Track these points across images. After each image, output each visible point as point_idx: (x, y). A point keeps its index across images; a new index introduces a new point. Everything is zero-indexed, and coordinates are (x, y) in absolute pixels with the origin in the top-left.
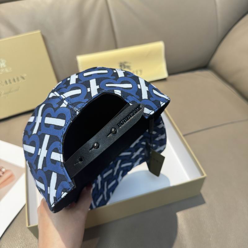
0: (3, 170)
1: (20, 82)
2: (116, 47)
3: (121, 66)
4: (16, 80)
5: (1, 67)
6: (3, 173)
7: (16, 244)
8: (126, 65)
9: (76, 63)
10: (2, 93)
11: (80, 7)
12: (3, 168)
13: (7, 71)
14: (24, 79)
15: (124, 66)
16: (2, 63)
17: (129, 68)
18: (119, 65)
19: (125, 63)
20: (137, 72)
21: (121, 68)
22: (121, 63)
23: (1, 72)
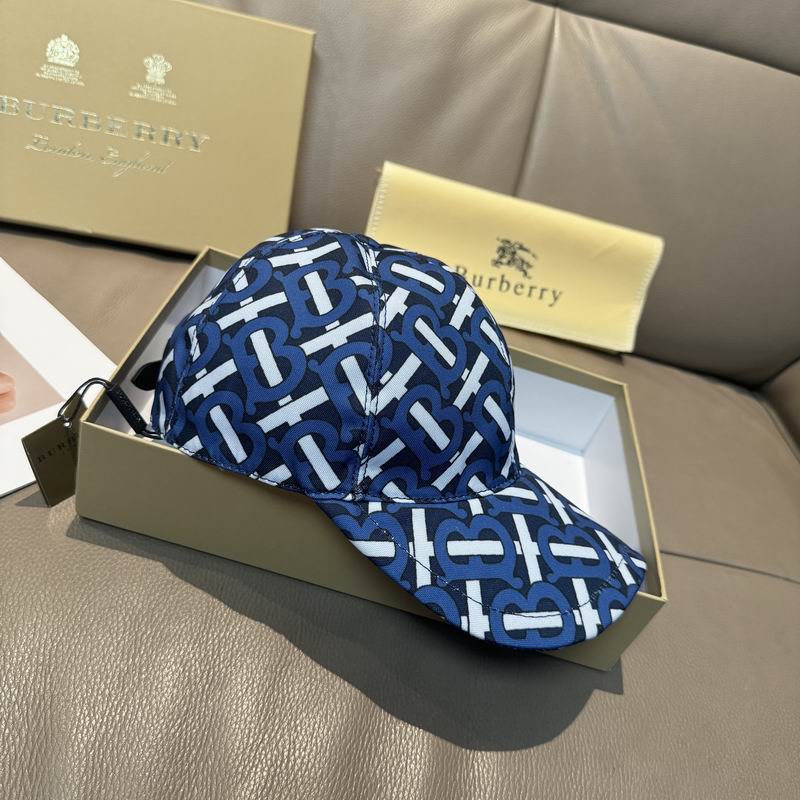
1: (180, 148)
2: (514, 192)
3: (502, 250)
4: (171, 138)
5: (148, 78)
8: (521, 254)
9: (374, 179)
10: (109, 152)
11: (464, 26)
13: (158, 97)
14: (196, 146)
15: (514, 253)
16: (157, 69)
17: (525, 267)
18: (500, 244)
19: (521, 248)
20: (545, 293)
21: (501, 257)
22: (508, 242)
23: (140, 92)
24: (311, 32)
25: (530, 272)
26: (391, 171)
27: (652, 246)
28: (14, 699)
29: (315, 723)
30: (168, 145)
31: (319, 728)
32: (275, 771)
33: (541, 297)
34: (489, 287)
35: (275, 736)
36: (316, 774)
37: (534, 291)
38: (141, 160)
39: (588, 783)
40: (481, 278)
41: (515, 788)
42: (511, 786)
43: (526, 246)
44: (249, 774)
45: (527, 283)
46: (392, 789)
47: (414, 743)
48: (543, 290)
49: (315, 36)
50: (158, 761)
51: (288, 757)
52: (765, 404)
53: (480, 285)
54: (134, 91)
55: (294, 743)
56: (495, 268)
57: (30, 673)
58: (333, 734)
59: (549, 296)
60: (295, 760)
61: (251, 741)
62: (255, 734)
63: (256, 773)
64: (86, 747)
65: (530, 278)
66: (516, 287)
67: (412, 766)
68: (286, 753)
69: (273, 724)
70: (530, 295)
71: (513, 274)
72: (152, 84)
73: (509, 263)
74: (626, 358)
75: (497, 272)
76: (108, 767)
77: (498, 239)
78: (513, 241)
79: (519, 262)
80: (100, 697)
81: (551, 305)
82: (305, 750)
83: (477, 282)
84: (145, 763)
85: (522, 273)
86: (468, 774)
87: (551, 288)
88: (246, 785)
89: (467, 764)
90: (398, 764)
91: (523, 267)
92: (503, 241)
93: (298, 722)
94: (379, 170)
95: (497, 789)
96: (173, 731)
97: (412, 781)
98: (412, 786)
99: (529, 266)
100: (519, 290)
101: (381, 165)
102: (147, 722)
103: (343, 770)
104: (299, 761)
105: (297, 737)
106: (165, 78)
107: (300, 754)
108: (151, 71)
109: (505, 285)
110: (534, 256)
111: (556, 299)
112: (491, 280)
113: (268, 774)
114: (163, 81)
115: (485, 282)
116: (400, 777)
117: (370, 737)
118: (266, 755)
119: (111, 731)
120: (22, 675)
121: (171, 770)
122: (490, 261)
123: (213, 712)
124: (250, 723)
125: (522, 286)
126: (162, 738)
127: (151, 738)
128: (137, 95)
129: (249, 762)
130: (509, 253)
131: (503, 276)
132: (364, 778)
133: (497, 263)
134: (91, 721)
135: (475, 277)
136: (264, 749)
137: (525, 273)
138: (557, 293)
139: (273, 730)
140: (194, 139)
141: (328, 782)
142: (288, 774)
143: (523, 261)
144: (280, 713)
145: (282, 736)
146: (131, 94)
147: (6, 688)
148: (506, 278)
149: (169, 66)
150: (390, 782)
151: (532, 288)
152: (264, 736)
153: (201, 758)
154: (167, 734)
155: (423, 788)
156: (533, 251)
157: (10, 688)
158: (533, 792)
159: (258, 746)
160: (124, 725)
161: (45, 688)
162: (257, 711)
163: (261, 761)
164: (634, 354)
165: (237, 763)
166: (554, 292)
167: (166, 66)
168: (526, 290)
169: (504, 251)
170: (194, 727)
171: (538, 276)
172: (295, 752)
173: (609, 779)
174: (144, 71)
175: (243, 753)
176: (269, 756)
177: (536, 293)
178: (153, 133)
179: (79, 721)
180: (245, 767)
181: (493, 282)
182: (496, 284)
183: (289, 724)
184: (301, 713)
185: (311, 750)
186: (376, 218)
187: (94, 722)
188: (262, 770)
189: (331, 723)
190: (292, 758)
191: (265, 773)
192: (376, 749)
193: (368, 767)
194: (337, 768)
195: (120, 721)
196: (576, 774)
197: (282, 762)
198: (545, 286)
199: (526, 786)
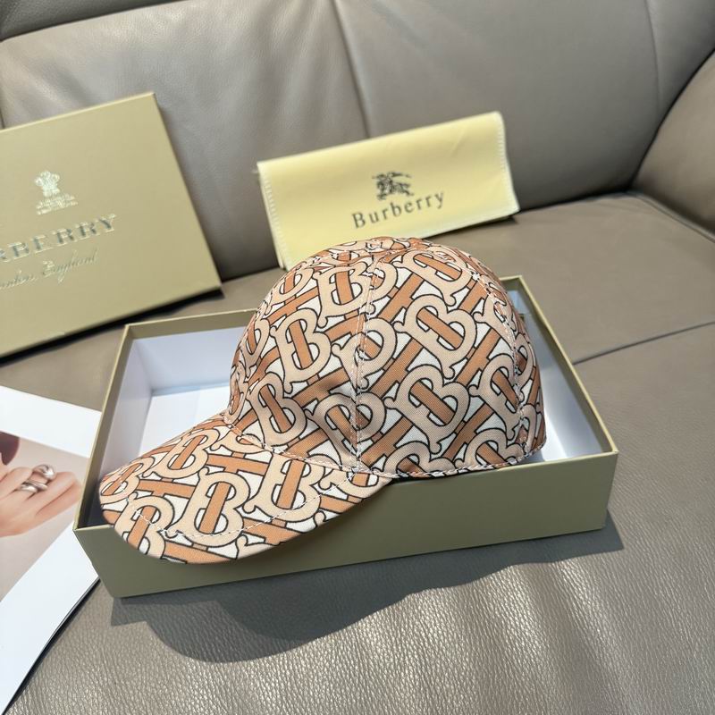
0: (50, 474)
1: (98, 234)
2: (367, 135)
3: (381, 184)
4: (86, 230)
5: (46, 194)
6: (49, 481)
7: (84, 680)
8: (396, 180)
10: (46, 266)
11: (262, 26)
12: (48, 468)
13: (61, 204)
14: (109, 227)
15: (391, 182)
16: (48, 184)
17: (405, 188)
18: (377, 180)
19: (395, 175)
20: (430, 200)
21: (383, 190)
22: (382, 176)
23: (45, 208)
24: (150, 94)
25: (410, 190)
26: (266, 168)
27: (493, 122)
28: (206, 698)
29: (432, 602)
30: (87, 237)
31: (437, 604)
32: (423, 651)
33: (429, 205)
34: (385, 217)
35: (409, 626)
36: (453, 637)
37: (421, 203)
38: (73, 260)
39: (653, 543)
40: (376, 214)
41: (601, 572)
42: (598, 573)
43: (397, 171)
44: (404, 662)
45: (413, 199)
46: (514, 619)
47: (511, 580)
48: (427, 199)
49: (154, 95)
50: (334, 687)
51: (426, 636)
52: (640, 196)
53: (377, 219)
54: (40, 209)
55: (425, 623)
56: (384, 201)
57: (207, 674)
58: (449, 603)
59: (434, 201)
60: (433, 636)
61: (393, 639)
62: (393, 632)
63: (409, 660)
64: (277, 704)
65: (413, 195)
66: (406, 207)
67: (519, 595)
68: (423, 634)
69: (402, 619)
70: (419, 207)
71: (399, 199)
72: (50, 198)
73: (391, 191)
74: (516, 217)
75: (385, 203)
76: (300, 710)
77: (373, 178)
78: (385, 173)
79: (399, 187)
80: (267, 665)
81: (440, 207)
82: (435, 625)
83: (374, 219)
84: (326, 694)
85: (405, 194)
86: (562, 581)
87: (433, 194)
88: (407, 672)
89: (558, 574)
90: (508, 599)
91: (404, 189)
92: (378, 177)
93: (419, 608)
94: (256, 172)
95: (589, 580)
96: (333, 661)
97: (525, 606)
98: (526, 610)
99: (407, 186)
100: (409, 208)
101: (256, 168)
102: (311, 665)
103: (471, 624)
104: (435, 635)
105: (425, 619)
106: (58, 187)
107: (434, 629)
108: (45, 188)
109: (397, 210)
110: (407, 176)
111: (441, 200)
112: (384, 212)
113: (419, 656)
114: (58, 190)
115: (381, 216)
116: (515, 608)
117: (477, 592)
118: (410, 644)
119: (289, 684)
120: (202, 677)
121: (348, 689)
122: (375, 197)
123: (355, 633)
124: (386, 626)
125: (410, 204)
126: (328, 670)
127: (320, 674)
128: (44, 212)
129: (400, 654)
130: (387, 184)
131: (392, 204)
132: (489, 621)
133: (382, 196)
134: (270, 684)
135: (371, 216)
136: (405, 639)
137: (408, 193)
138: (439, 196)
139: (405, 623)
140: (104, 222)
141: (465, 639)
142: (433, 648)
143: (401, 185)
144: (403, 608)
145: (414, 624)
146: (39, 213)
147: (196, 693)
148: (395, 204)
149: (57, 177)
150: (510, 615)
151: (418, 202)
152: (400, 631)
153: (365, 669)
154: (330, 665)
155: (535, 607)
156: (405, 172)
157: (198, 691)
158: (616, 569)
159: (400, 640)
160: (296, 677)
161: (223, 679)
162: (386, 616)
163: (409, 650)
164: (523, 210)
165: (392, 660)
166: (437, 196)
167: (54, 178)
168: (415, 205)
169: (383, 185)
170: (347, 650)
171: (419, 190)
172: (429, 630)
173: (666, 532)
174: (40, 189)
175: (392, 650)
176: (412, 643)
177: (423, 203)
178: (71, 234)
179: (262, 689)
180: (399, 659)
181: (387, 213)
182: (389, 213)
183: (414, 613)
184: (418, 600)
185: (440, 623)
186: (273, 210)
187: (273, 684)
188: (413, 656)
189: (443, 596)
190: (430, 635)
191: (416, 656)
192: (487, 597)
193: (488, 613)
194: (466, 625)
195: (291, 674)
196: (640, 541)
197: (424, 642)
198: (427, 195)
199: (608, 567)
